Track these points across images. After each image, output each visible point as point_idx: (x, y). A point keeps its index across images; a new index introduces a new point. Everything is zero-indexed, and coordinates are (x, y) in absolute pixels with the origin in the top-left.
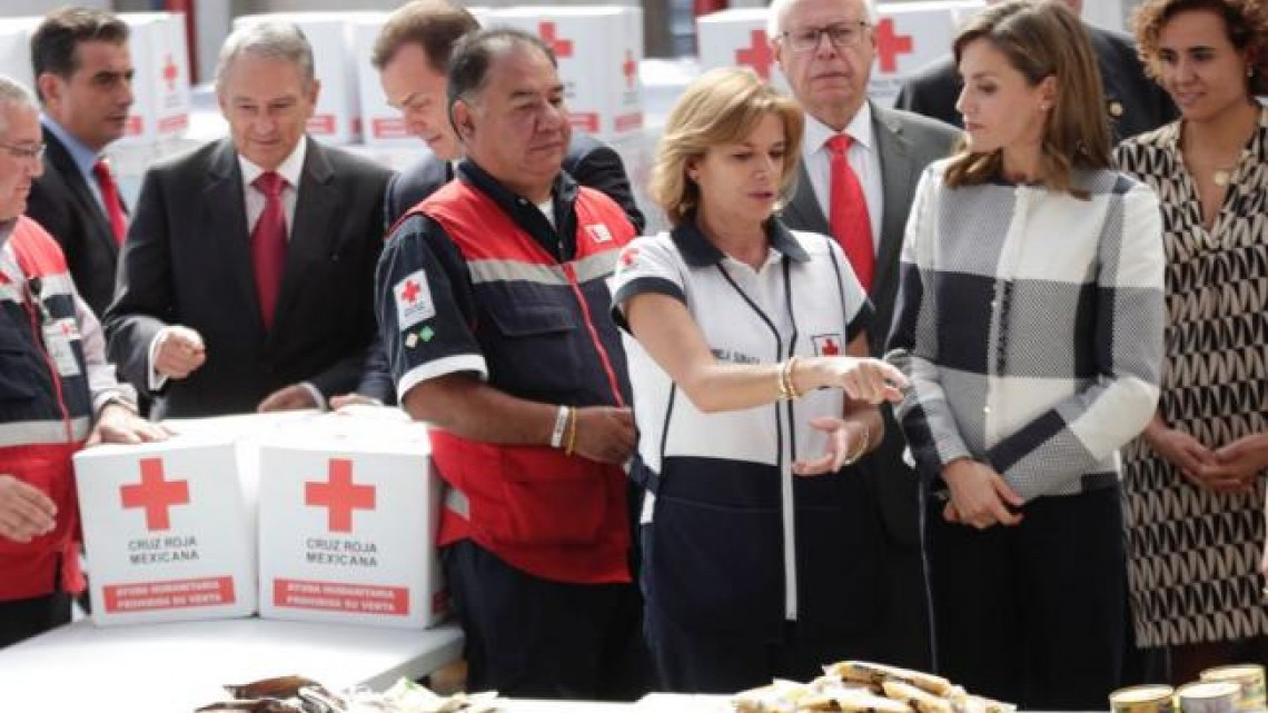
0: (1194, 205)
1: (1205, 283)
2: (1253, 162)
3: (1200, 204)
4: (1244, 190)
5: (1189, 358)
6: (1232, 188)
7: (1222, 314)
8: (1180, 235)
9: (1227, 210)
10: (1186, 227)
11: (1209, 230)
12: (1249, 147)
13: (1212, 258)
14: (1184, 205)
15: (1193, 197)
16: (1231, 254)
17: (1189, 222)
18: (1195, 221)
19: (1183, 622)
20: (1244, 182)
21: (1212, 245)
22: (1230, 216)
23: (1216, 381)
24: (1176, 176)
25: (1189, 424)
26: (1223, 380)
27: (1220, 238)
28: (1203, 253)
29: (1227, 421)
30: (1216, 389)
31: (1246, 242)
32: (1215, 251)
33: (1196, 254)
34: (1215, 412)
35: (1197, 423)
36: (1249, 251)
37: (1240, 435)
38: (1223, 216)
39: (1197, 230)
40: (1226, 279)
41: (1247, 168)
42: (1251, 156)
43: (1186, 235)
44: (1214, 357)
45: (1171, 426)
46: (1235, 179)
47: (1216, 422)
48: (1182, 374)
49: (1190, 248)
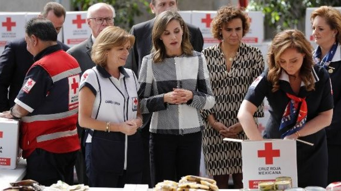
0: (225, 66)
1: (228, 86)
2: (239, 55)
3: (226, 66)
4: (237, 62)
5: (223, 104)
6: (234, 62)
7: (232, 93)
8: (221, 73)
9: (233, 67)
10: (223, 71)
11: (229, 72)
12: (238, 51)
13: (230, 79)
14: (222, 65)
15: (224, 64)
16: (235, 79)
17: (223, 70)
18: (225, 70)
19: (221, 170)
20: (237, 60)
21: (230, 76)
22: (234, 69)
23: (230, 110)
24: (220, 58)
25: (223, 120)
26: (232, 110)
27: (232, 74)
28: (227, 78)
29: (233, 120)
30: (230, 112)
31: (239, 75)
32: (230, 78)
33: (225, 78)
34: (230, 118)
35: (225, 120)
36: (239, 78)
37: (236, 123)
38: (232, 69)
39: (226, 72)
40: (233, 85)
41: (237, 57)
42: (239, 54)
43: (223, 73)
44: (230, 104)
45: (218, 121)
46: (235, 59)
47: (230, 120)
48: (221, 108)
49: (224, 76)
